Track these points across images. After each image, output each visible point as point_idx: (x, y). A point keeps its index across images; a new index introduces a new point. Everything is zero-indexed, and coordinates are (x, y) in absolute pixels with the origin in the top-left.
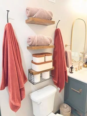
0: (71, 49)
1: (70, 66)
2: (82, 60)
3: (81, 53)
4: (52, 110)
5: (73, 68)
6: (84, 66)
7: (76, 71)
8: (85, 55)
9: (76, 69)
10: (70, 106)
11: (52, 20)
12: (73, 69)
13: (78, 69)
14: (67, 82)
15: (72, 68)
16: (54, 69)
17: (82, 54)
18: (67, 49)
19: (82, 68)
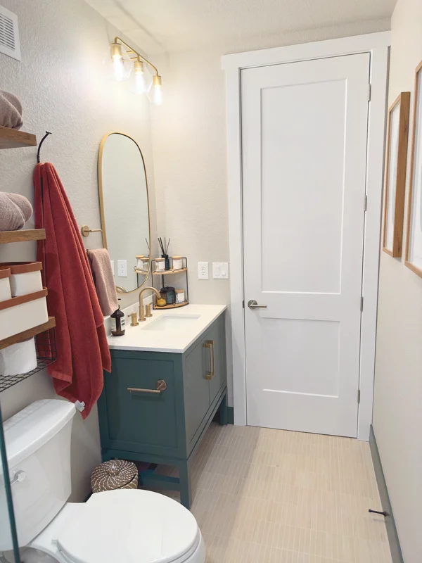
0: (104, 245)
1: (113, 309)
2: (147, 284)
3: (138, 258)
4: (69, 492)
5: (122, 315)
6: (156, 305)
7: (132, 325)
8: (156, 264)
9: (133, 316)
10: (129, 461)
11: (21, 129)
12: (122, 319)
13: (138, 318)
14: (110, 371)
15: (117, 316)
16: (54, 325)
17: (144, 261)
18: (91, 244)
19: (153, 312)
